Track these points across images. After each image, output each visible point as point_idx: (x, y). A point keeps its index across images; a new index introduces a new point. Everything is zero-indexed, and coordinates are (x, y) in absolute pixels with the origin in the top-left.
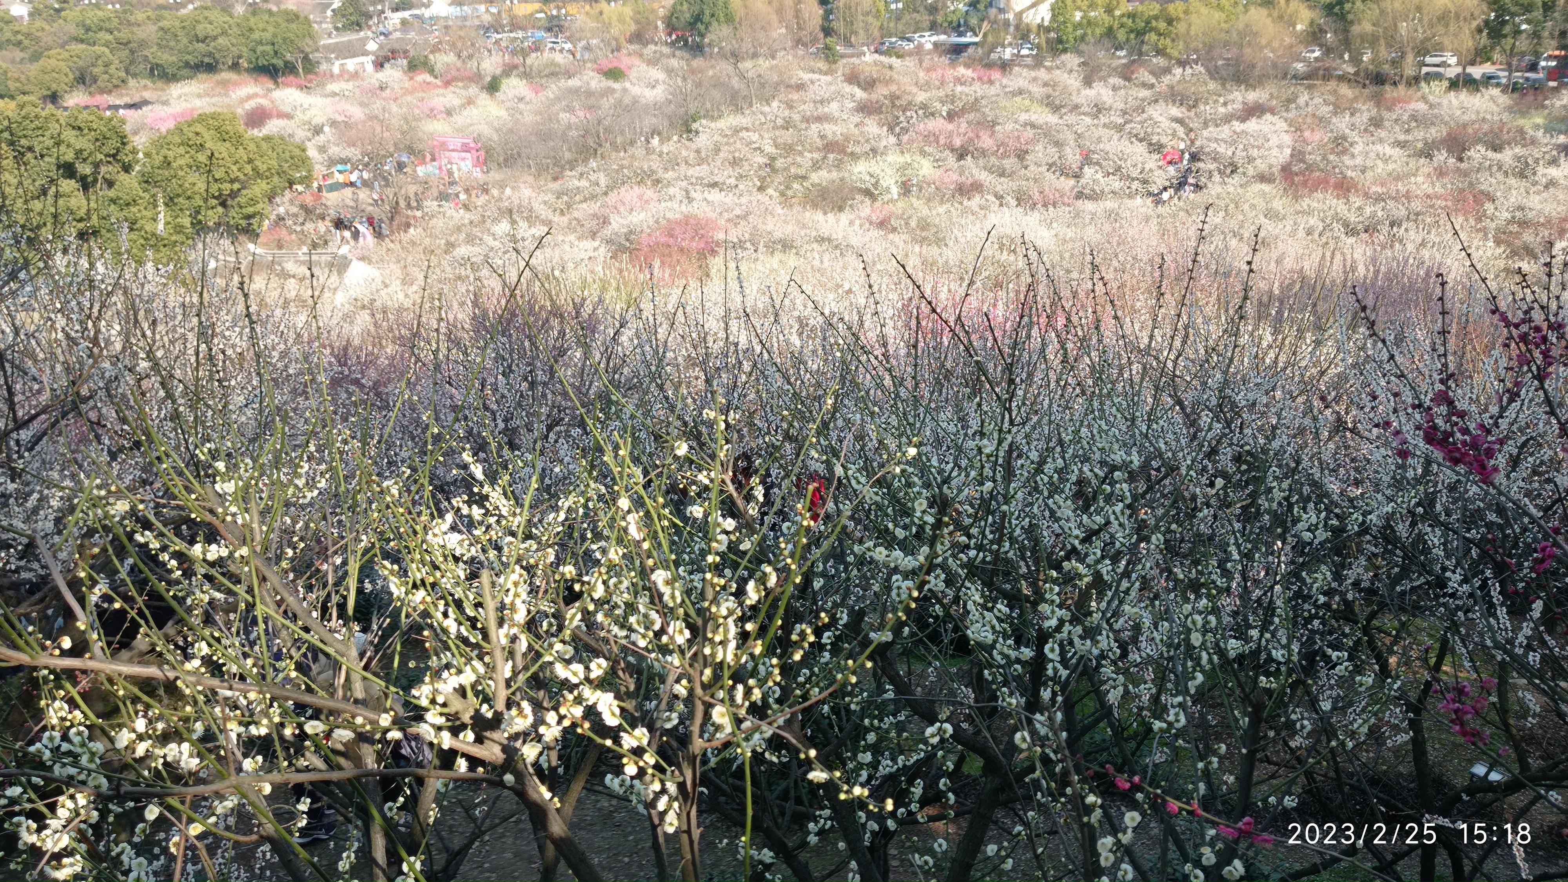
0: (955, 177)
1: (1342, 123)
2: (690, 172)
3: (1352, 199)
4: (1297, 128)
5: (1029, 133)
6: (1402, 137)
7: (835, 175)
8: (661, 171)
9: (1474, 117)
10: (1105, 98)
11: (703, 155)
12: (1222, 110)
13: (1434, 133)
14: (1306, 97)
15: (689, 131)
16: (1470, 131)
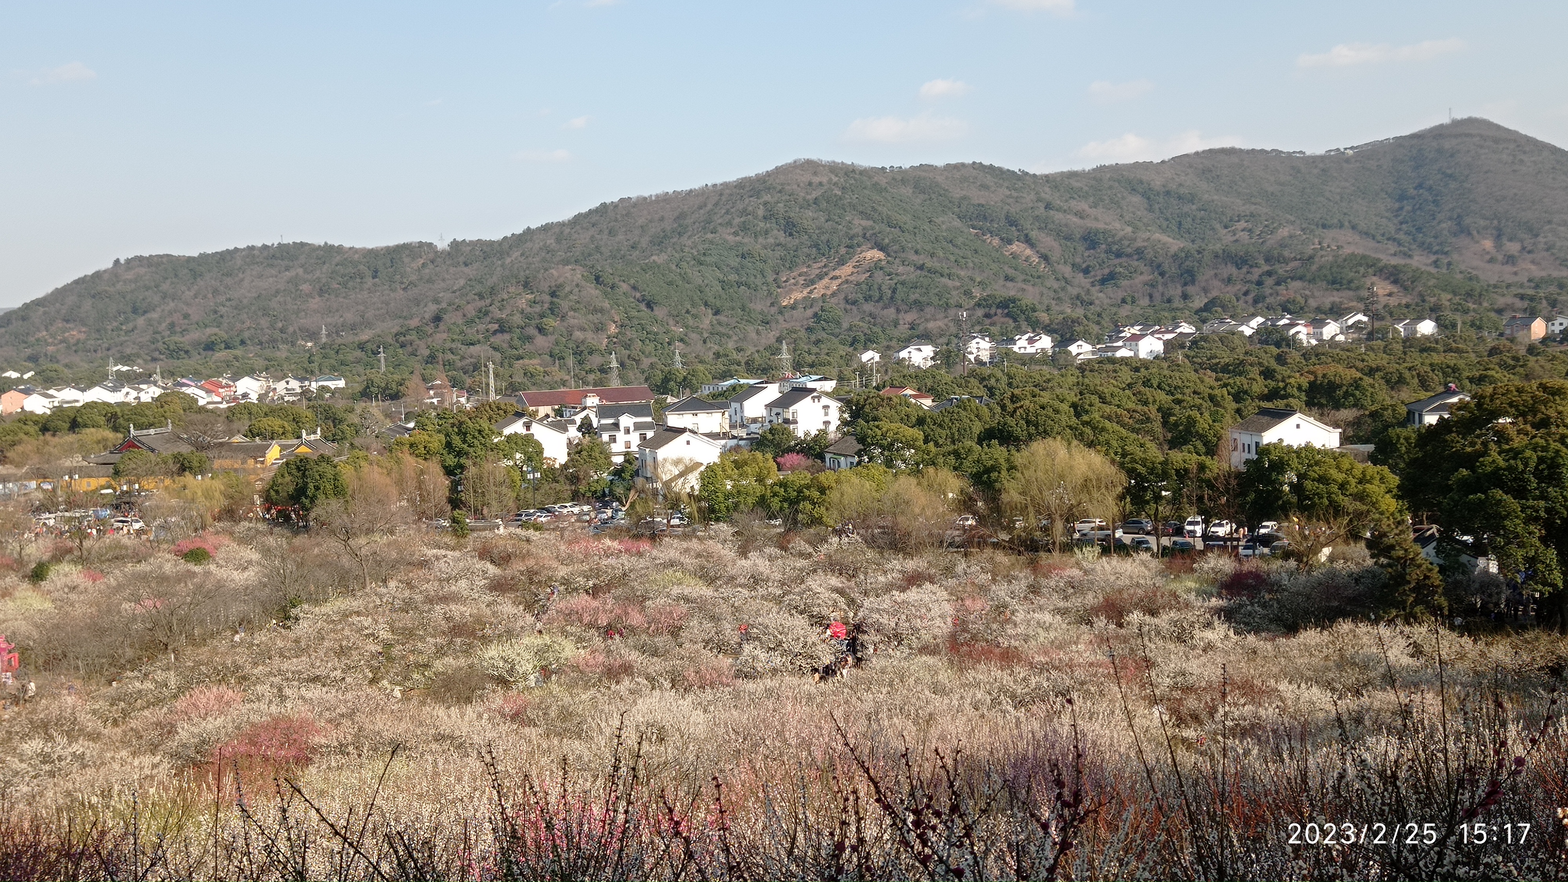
0: (601, 658)
1: (1001, 591)
2: (285, 666)
3: (1017, 669)
4: (957, 597)
5: (684, 607)
6: (1062, 604)
7: (462, 662)
8: (248, 666)
9: (1127, 582)
10: (761, 569)
11: (303, 644)
12: (882, 579)
13: (1090, 599)
14: (964, 565)
15: (288, 618)
16: (1125, 596)
